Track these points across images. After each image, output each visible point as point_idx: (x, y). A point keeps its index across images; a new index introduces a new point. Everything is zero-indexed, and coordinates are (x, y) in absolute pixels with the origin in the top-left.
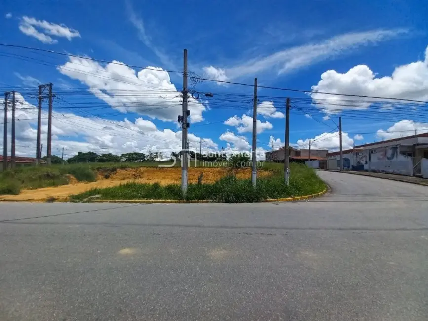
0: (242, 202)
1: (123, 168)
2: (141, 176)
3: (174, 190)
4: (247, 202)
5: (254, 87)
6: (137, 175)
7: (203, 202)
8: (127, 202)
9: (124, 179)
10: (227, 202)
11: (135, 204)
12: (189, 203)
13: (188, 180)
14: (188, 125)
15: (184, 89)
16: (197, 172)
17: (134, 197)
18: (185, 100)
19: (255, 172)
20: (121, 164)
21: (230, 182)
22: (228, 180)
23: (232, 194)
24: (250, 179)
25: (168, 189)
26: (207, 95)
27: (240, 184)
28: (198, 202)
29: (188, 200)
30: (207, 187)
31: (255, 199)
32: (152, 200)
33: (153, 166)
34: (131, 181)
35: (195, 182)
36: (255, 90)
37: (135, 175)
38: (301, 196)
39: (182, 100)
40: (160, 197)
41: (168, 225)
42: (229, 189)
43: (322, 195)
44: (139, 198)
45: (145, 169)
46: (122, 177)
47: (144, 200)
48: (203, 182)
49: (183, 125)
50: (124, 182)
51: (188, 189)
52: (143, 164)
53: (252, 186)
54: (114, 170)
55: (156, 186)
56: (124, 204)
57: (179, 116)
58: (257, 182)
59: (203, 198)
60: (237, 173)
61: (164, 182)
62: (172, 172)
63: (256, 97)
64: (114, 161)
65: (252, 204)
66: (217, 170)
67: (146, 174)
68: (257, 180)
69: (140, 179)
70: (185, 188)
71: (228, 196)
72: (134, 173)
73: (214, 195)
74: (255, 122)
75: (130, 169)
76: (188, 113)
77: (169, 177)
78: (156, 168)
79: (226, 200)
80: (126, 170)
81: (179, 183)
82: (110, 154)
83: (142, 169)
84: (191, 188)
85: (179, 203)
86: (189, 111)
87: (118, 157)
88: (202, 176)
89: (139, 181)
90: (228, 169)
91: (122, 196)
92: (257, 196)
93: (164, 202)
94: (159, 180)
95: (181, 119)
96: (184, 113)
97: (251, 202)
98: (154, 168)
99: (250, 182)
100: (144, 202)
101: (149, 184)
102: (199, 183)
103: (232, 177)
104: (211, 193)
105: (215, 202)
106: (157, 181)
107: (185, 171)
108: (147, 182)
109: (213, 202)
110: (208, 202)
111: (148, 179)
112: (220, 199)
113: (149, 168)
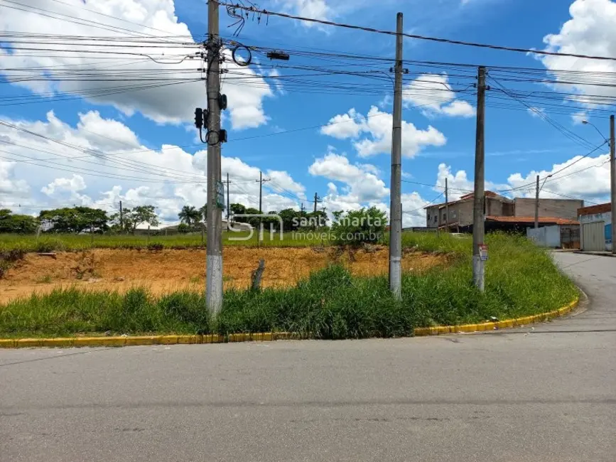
0: (366, 336)
1: (42, 250)
2: (95, 271)
3: (185, 309)
4: (378, 336)
6: (82, 268)
7: (263, 339)
8: (52, 345)
9: (47, 280)
10: (327, 335)
11: (74, 350)
12: (226, 341)
13: (225, 279)
14: (222, 136)
15: (211, 37)
16: (250, 258)
17: (72, 329)
18: (213, 67)
19: (398, 258)
20: (38, 239)
21: (333, 284)
22: (329, 280)
23: (339, 316)
24: (386, 276)
25: (169, 306)
26: (273, 55)
27: (360, 286)
28: (251, 340)
29: (224, 333)
30: (272, 297)
31: (397, 328)
32: (123, 337)
33: (130, 243)
34: (65, 286)
35: (242, 285)
36: (399, 46)
37: (78, 268)
38: (515, 317)
39: (205, 66)
40: (148, 327)
41: (169, 404)
42: (330, 301)
43: (566, 314)
44: (87, 331)
45: (108, 252)
46: (41, 275)
47: (103, 337)
48: (264, 285)
49: (208, 134)
50: (45, 290)
51: (224, 303)
52: (102, 240)
53: (390, 294)
54: (16, 256)
55: (136, 300)
56: (46, 350)
57: (198, 111)
58: (403, 284)
59: (265, 328)
60: (353, 259)
61: (160, 287)
62: (182, 260)
63: (400, 63)
64: (18, 231)
65: (390, 340)
66: (301, 252)
67: (109, 267)
68: (403, 277)
69: (91, 280)
70: (215, 303)
71: (329, 320)
72: (74, 264)
73: (293, 318)
74: (397, 129)
75: (65, 253)
76: (221, 102)
77: (176, 272)
78: (139, 250)
79: (322, 330)
80: (53, 257)
81: (199, 288)
82: (6, 211)
83: (98, 252)
84: (232, 303)
85: (200, 342)
86: (224, 97)
87: (30, 219)
88: (261, 269)
89: (90, 286)
90: (330, 251)
91: (37, 328)
92: (403, 320)
93: (158, 342)
94: (147, 283)
95: (202, 118)
96: (213, 102)
97: (386, 335)
98: (131, 248)
99: (386, 284)
100: (101, 344)
101: (115, 294)
102: (255, 289)
103: (339, 271)
104: (283, 313)
105: (295, 338)
106: (137, 284)
107: (216, 258)
108: (112, 288)
109: (288, 337)
110: (276, 338)
111: (116, 280)
112: (308, 329)
113: (117, 250)
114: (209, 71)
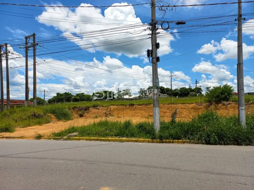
0: (228, 144)
1: (95, 107)
2: (111, 114)
3: (145, 129)
4: (235, 145)
5: (237, 4)
6: (107, 113)
7: (178, 143)
8: (101, 140)
9: (96, 117)
10: (208, 143)
11: (108, 142)
12: (163, 143)
13: (161, 117)
14: (158, 59)
15: (153, 20)
16: (168, 109)
17: (107, 135)
19: (243, 108)
20: (93, 103)
21: (209, 120)
22: (207, 118)
23: (213, 134)
24: (237, 116)
25: (140, 127)
26: (179, 23)
27: (224, 122)
28: (173, 143)
29: (162, 139)
30: (181, 125)
31: (245, 141)
32: (124, 138)
33: (123, 104)
34: (104, 119)
35: (167, 120)
36: (240, 8)
37: (106, 113)
39: (151, 32)
40: (133, 135)
41: (145, 166)
42: (209, 128)
44: (112, 136)
45: (115, 107)
46: (94, 115)
47: (117, 138)
48: (177, 120)
49: (152, 59)
50: (97, 120)
51: (161, 127)
52: (113, 102)
53: (239, 124)
54: (87, 109)
55: (128, 125)
56: (99, 142)
57: (148, 51)
58: (247, 120)
59: (179, 138)
60: (217, 109)
61: (136, 120)
62: (141, 110)
63: (240, 16)
64: (87, 100)
66: (191, 106)
67: (115, 112)
68: (247, 117)
69: (110, 117)
70: (157, 127)
71: (208, 136)
72: (104, 111)
73: (191, 134)
74: (240, 47)
75: (101, 108)
76: (157, 46)
77: (139, 115)
78: (126, 106)
79: (206, 141)
80: (98, 109)
81: (150, 121)
82: (83, 93)
83: (112, 107)
84: (164, 127)
85: (152, 142)
86: (158, 44)
87: (90, 96)
88: (175, 113)
89: (111, 119)
90: (204, 105)
91: (96, 134)
92: (248, 138)
93: (136, 141)
94: (131, 119)
95: (150, 53)
96: (154, 46)
97: (239, 144)
98: (123, 105)
99: (238, 120)
100: (116, 141)
101: (120, 122)
102: (173, 121)
103: (212, 115)
104: (187, 132)
105: (193, 143)
106: (127, 119)
107: (157, 108)
108: (119, 120)
109: (190, 143)
110: (184, 143)
111: (119, 117)
112: (199, 140)
113: (118, 106)
114: (152, 34)
